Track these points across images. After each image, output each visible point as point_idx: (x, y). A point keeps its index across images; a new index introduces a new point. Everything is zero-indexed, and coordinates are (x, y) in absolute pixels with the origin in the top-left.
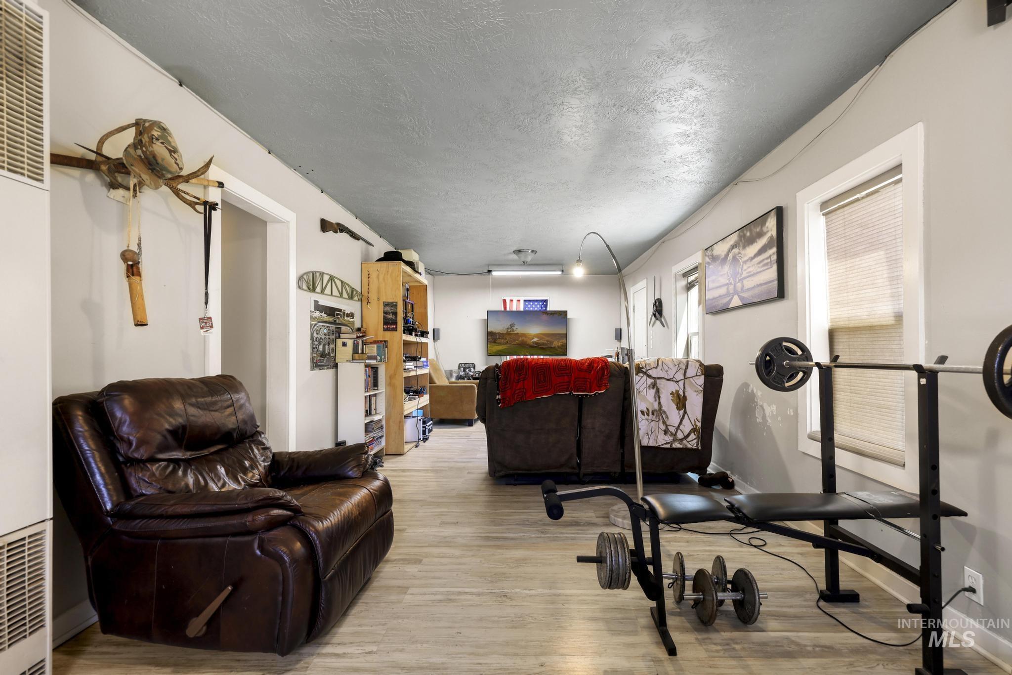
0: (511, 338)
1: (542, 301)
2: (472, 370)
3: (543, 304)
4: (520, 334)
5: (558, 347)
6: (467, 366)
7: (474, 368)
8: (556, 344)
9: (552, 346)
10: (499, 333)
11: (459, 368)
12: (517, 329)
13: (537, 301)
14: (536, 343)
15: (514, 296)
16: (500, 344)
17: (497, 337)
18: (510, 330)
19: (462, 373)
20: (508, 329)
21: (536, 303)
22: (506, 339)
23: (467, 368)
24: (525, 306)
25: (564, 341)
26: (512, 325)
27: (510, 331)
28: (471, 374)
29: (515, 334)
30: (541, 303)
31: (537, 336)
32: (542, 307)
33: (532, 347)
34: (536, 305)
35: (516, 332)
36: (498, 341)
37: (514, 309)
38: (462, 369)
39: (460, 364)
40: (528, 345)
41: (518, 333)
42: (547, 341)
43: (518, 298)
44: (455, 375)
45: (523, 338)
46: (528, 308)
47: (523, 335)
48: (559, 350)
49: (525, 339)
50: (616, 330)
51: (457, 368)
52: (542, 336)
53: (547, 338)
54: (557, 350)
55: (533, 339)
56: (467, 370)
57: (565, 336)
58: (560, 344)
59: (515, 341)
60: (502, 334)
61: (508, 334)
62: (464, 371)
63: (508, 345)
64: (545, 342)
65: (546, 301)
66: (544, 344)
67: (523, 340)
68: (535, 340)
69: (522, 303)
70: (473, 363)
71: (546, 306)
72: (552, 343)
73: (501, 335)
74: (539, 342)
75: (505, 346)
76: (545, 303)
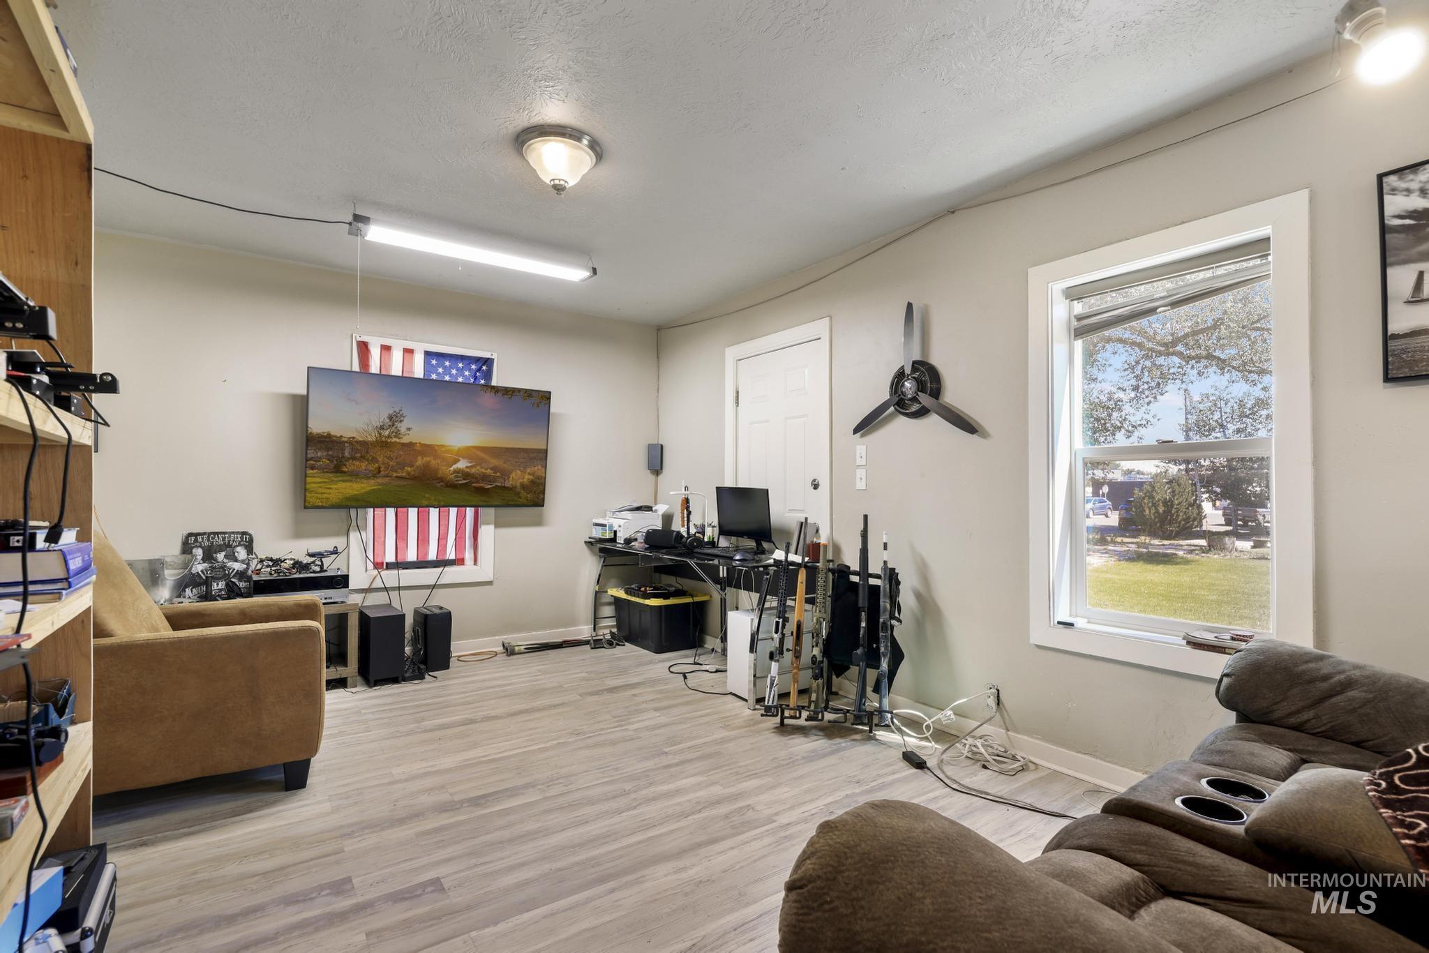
0: (390, 458)
1: (477, 360)
2: (241, 553)
3: (479, 370)
4: (418, 447)
5: (523, 486)
6: (219, 541)
7: (250, 549)
8: (518, 477)
9: (508, 484)
10: (352, 442)
11: (187, 548)
12: (409, 429)
13: (462, 358)
14: (465, 475)
15: (396, 337)
16: (355, 475)
17: (347, 454)
18: (387, 433)
19: (199, 567)
20: (382, 428)
21: (461, 365)
22: (374, 460)
23: (220, 549)
24: (428, 367)
25: (537, 469)
26: (394, 419)
27: (389, 436)
28: (237, 566)
29: (403, 445)
30: (473, 367)
31: (467, 453)
32: (476, 378)
33: (452, 486)
34: (460, 371)
35: (405, 440)
36: (350, 466)
37: (396, 370)
38: (199, 552)
39: (190, 535)
40: (441, 480)
41: (411, 445)
42: (495, 469)
43: (409, 345)
44: (170, 576)
45: (428, 459)
46: (438, 374)
47: (429, 449)
48: (523, 494)
49: (433, 462)
50: (651, 447)
51: (176, 548)
52: (481, 454)
53: (494, 462)
54: (518, 494)
55: (456, 461)
56: (221, 556)
57: (541, 456)
58: (527, 478)
59: (402, 469)
60: (364, 444)
61: (383, 444)
62: (208, 556)
63: (380, 480)
64: (489, 471)
65: (488, 362)
66: (485, 478)
67: (426, 466)
68: (462, 464)
69: (419, 359)
70: (244, 533)
71: (489, 375)
72: (505, 474)
73: (361, 448)
74: (473, 470)
75: (372, 482)
76: (484, 368)
